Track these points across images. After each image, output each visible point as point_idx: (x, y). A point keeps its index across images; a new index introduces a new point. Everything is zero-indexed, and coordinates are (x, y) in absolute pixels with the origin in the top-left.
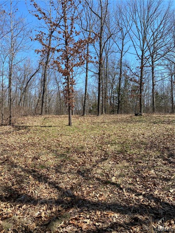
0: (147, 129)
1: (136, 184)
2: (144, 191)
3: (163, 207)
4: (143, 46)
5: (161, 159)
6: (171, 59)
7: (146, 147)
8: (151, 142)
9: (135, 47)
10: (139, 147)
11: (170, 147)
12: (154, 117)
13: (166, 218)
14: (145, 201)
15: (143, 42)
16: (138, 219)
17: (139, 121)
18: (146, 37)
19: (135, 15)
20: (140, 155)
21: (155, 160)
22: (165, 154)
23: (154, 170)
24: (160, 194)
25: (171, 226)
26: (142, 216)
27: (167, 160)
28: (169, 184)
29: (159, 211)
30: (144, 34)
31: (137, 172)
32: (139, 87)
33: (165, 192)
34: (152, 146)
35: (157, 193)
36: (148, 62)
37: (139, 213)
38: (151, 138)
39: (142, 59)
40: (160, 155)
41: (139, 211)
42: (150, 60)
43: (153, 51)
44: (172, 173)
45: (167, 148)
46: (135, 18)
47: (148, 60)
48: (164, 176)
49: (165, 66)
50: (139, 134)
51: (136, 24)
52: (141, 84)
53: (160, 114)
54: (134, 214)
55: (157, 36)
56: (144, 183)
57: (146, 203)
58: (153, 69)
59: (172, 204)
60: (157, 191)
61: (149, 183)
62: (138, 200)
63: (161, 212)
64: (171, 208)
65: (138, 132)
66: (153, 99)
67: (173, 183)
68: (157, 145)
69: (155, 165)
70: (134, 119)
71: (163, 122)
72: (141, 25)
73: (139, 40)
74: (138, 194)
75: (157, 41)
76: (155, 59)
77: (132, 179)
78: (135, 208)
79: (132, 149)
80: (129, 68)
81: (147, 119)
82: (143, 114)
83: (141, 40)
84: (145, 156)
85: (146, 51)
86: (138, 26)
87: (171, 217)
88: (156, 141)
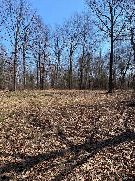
0: (19, 102)
1: (6, 148)
2: (13, 152)
3: (26, 160)
4: (17, 36)
5: (27, 124)
6: (37, 51)
7: (17, 116)
8: (21, 112)
9: (10, 36)
10: (11, 117)
11: (34, 114)
12: (25, 92)
13: (27, 168)
14: (13, 160)
15: (17, 33)
16: (6, 176)
17: (13, 96)
18: (18, 29)
19: (10, 10)
20: (11, 123)
21: (23, 126)
22: (31, 120)
23: (21, 133)
24: (24, 151)
25: (30, 173)
26: (9, 173)
27: (31, 124)
28: (32, 142)
29: (23, 164)
30: (17, 27)
31: (8, 138)
32: (13, 68)
33: (28, 148)
34: (22, 115)
35: (22, 151)
36: (20, 50)
37: (7, 171)
38: (21, 108)
39: (16, 47)
40: (27, 121)
41: (7, 170)
42: (22, 48)
43: (24, 42)
44: (35, 133)
45: (32, 115)
46: (10, 12)
47: (20, 48)
48: (29, 136)
49: (33, 55)
50: (12, 106)
51: (11, 17)
52: (15, 66)
53: (29, 90)
54: (2, 174)
55: (27, 31)
56: (13, 146)
57: (14, 161)
58: (24, 56)
59: (33, 156)
60: (23, 149)
61: (17, 144)
62: (7, 161)
63: (24, 164)
64: (32, 159)
65: (11, 104)
66: (24, 79)
67: (34, 141)
68: (26, 113)
69: (22, 129)
70: (9, 94)
71: (31, 96)
72: (15, 19)
73: (14, 30)
74: (7, 155)
75: (27, 35)
76: (26, 48)
77: (3, 144)
78: (4, 168)
79: (5, 119)
80: (4, 51)
81: (19, 94)
82: (16, 90)
83: (14, 31)
84: (15, 123)
85: (19, 41)
86: (12, 19)
87: (31, 166)
88: (24, 110)
